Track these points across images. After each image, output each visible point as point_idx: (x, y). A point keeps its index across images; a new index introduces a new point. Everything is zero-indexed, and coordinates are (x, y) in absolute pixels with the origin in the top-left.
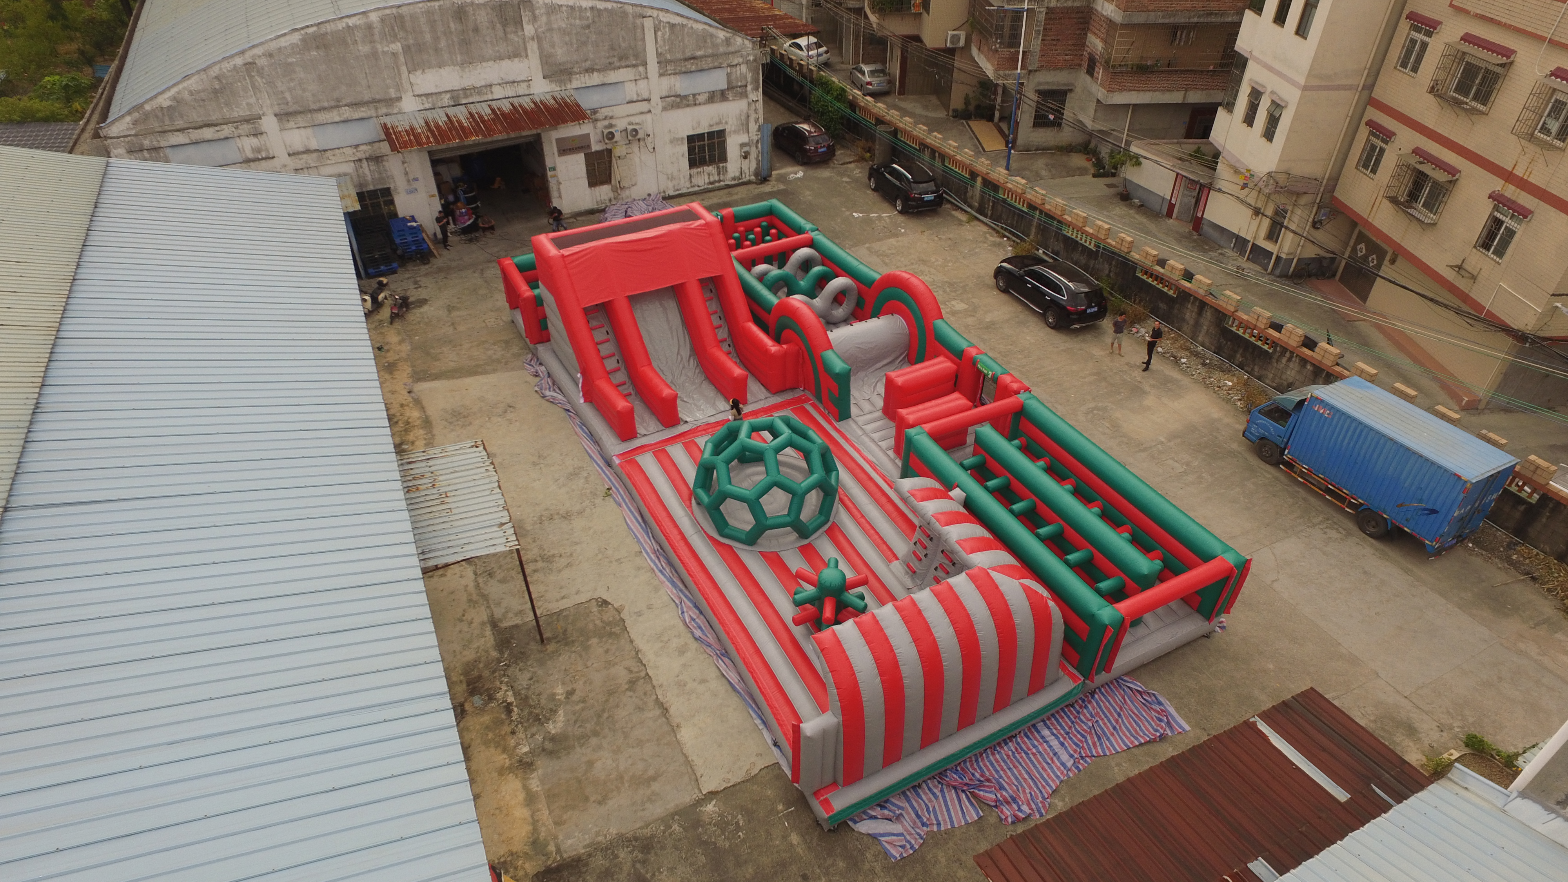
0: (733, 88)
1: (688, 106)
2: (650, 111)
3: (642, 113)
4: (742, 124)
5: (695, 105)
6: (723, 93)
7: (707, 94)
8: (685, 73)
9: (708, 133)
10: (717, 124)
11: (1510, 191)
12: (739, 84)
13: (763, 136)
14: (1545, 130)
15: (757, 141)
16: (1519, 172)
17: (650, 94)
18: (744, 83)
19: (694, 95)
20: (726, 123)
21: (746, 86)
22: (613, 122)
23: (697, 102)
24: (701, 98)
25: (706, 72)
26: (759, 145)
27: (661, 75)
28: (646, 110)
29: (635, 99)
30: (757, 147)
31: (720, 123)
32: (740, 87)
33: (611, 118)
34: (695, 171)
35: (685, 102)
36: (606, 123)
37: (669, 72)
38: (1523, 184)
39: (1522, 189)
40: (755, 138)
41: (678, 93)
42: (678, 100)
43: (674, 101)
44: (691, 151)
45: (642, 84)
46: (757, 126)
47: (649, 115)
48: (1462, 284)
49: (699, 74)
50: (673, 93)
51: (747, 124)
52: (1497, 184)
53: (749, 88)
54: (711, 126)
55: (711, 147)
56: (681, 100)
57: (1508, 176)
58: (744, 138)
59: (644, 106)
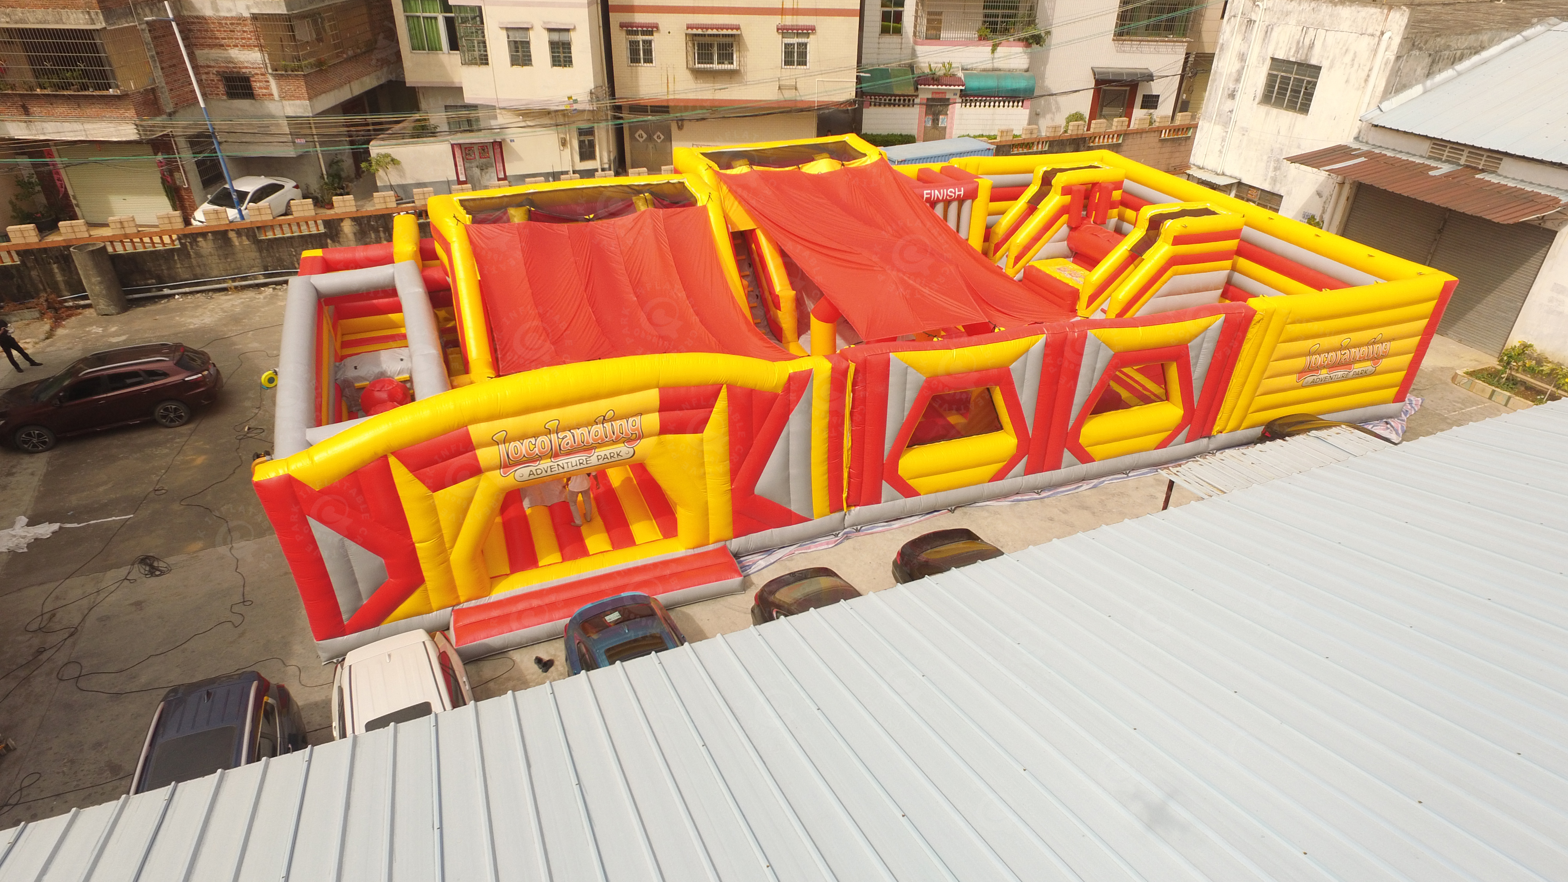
11: (790, 20)
16: (788, 6)
38: (795, 12)
39: (797, 15)
48: (787, 97)
52: (777, 20)
57: (782, 12)
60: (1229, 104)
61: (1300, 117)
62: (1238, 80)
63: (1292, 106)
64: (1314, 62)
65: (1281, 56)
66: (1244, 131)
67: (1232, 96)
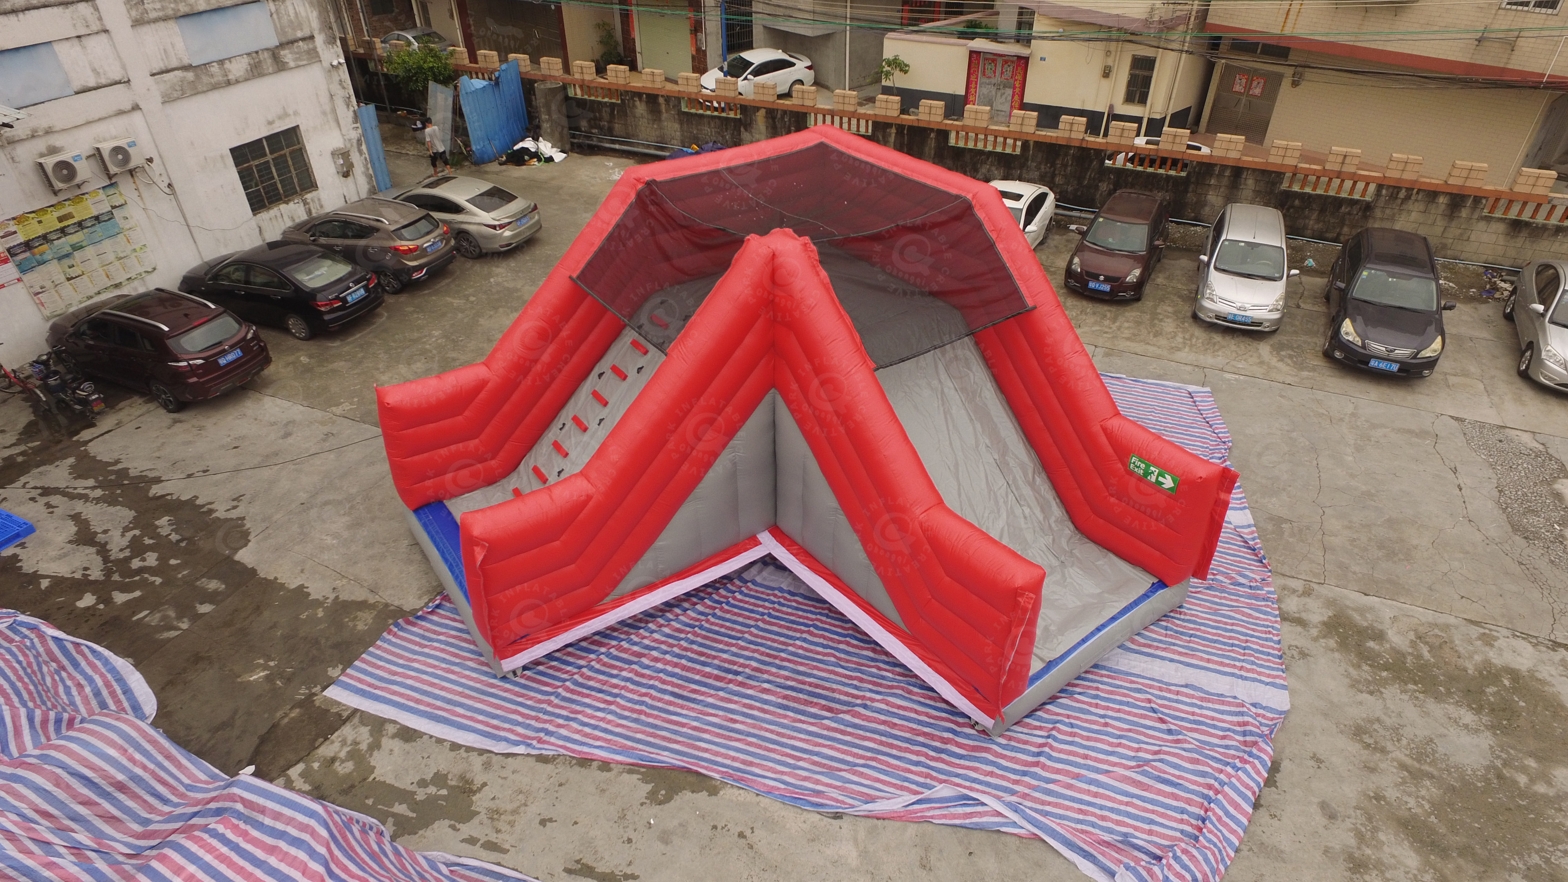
0: (292, 42)
1: (215, 87)
2: (136, 108)
3: (121, 113)
4: (324, 113)
5: (229, 83)
6: (274, 53)
7: (245, 60)
8: (186, 16)
9: (268, 138)
10: (280, 118)
12: (299, 34)
13: (364, 130)
15: (359, 140)
17: (124, 67)
18: (306, 33)
19: (221, 62)
20: (296, 113)
21: (312, 37)
22: (57, 141)
23: (230, 77)
24: (238, 68)
25: (229, 13)
26: (364, 147)
27: (137, 23)
28: (128, 106)
29: (92, 83)
30: (361, 152)
31: (285, 115)
32: (303, 39)
33: (49, 132)
34: (264, 216)
35: (205, 79)
36: (41, 145)
37: (153, 15)
40: (354, 135)
41: (186, 61)
42: (190, 75)
43: (182, 80)
44: (246, 178)
45: (98, 44)
46: (351, 114)
47: (137, 116)
49: (216, 17)
50: (175, 63)
51: (334, 110)
53: (319, 39)
54: (270, 123)
55: (281, 163)
56: (197, 77)
58: (335, 141)
59: (119, 97)
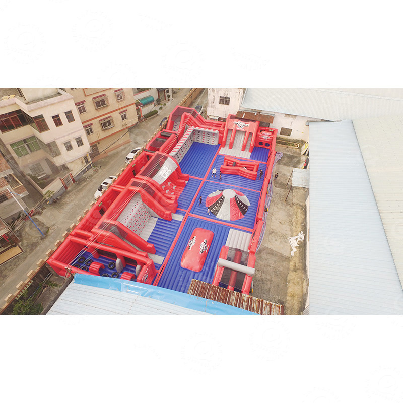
11: (121, 110)
14: (119, 100)
16: (120, 107)
38: (122, 108)
48: (125, 127)
52: (119, 111)
57: (119, 109)
60: (213, 104)
61: (228, 106)
62: (214, 100)
63: (225, 104)
64: (228, 97)
65: (222, 96)
66: (218, 108)
67: (213, 103)
